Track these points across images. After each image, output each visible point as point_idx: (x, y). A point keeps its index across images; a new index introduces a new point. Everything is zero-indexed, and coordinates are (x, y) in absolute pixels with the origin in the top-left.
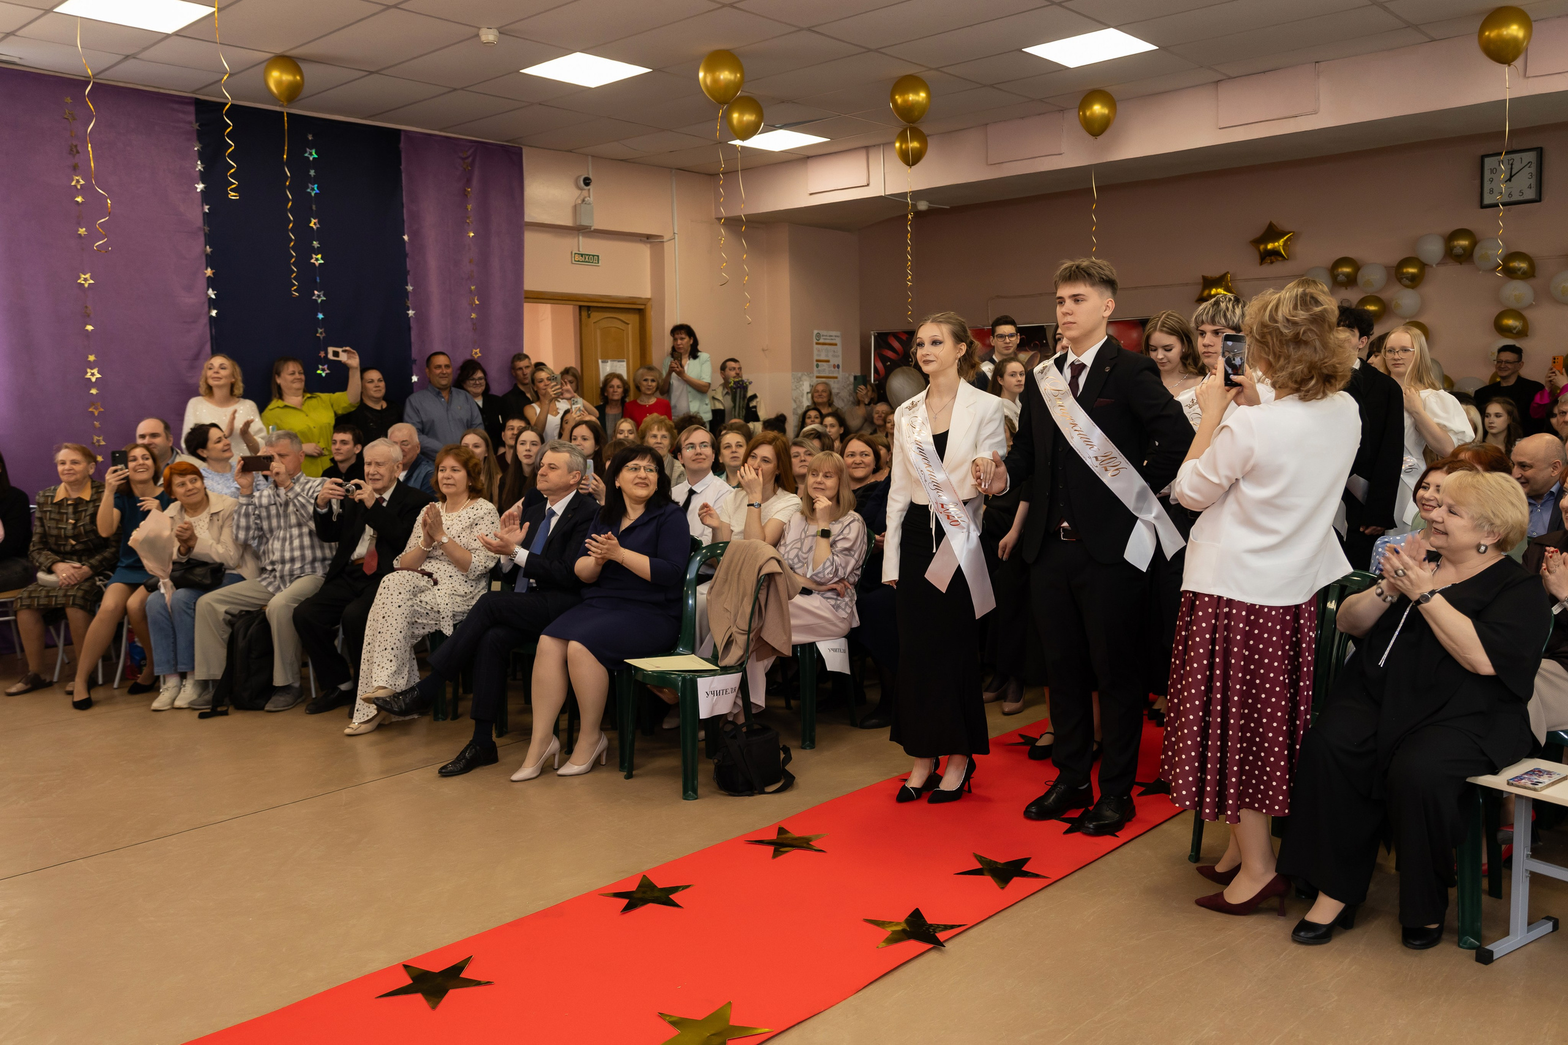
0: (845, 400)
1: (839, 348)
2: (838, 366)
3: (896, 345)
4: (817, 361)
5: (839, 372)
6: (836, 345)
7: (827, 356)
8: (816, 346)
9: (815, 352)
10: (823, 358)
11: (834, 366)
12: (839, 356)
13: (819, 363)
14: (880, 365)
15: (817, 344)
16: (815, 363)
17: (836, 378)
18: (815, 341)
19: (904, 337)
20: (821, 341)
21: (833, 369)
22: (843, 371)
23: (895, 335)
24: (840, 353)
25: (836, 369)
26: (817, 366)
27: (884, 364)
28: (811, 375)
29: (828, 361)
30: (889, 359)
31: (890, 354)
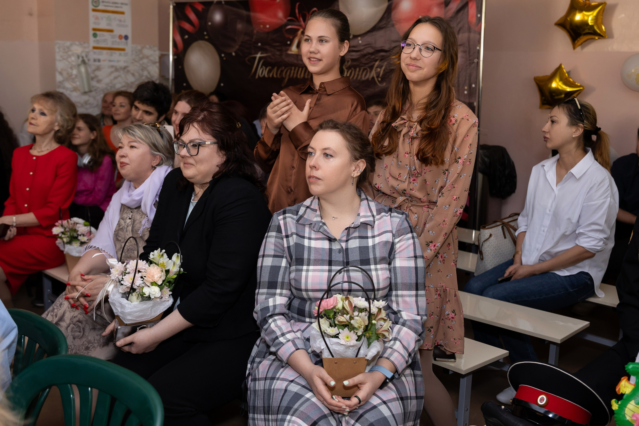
0: (137, 74)
1: (128, 18)
2: (126, 37)
3: (192, 16)
4: (94, 29)
5: (127, 43)
6: (123, 13)
7: (109, 24)
8: (92, 14)
9: (92, 20)
10: (103, 25)
11: (120, 37)
12: (127, 26)
13: (98, 33)
14: (179, 39)
15: (94, 10)
16: (91, 32)
17: (123, 50)
18: (91, 7)
19: (200, 8)
20: (101, 7)
21: (118, 40)
22: (133, 43)
23: (191, 5)
24: (129, 21)
25: (123, 40)
26: (95, 35)
27: (182, 36)
28: (86, 45)
29: (111, 31)
30: (187, 32)
31: (187, 26)
